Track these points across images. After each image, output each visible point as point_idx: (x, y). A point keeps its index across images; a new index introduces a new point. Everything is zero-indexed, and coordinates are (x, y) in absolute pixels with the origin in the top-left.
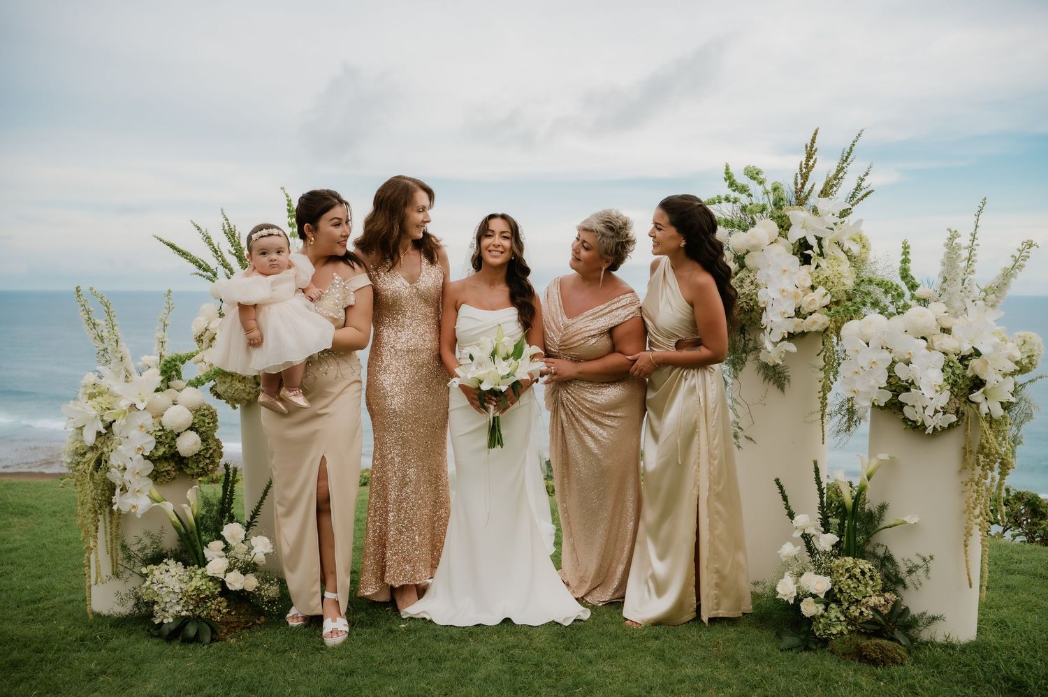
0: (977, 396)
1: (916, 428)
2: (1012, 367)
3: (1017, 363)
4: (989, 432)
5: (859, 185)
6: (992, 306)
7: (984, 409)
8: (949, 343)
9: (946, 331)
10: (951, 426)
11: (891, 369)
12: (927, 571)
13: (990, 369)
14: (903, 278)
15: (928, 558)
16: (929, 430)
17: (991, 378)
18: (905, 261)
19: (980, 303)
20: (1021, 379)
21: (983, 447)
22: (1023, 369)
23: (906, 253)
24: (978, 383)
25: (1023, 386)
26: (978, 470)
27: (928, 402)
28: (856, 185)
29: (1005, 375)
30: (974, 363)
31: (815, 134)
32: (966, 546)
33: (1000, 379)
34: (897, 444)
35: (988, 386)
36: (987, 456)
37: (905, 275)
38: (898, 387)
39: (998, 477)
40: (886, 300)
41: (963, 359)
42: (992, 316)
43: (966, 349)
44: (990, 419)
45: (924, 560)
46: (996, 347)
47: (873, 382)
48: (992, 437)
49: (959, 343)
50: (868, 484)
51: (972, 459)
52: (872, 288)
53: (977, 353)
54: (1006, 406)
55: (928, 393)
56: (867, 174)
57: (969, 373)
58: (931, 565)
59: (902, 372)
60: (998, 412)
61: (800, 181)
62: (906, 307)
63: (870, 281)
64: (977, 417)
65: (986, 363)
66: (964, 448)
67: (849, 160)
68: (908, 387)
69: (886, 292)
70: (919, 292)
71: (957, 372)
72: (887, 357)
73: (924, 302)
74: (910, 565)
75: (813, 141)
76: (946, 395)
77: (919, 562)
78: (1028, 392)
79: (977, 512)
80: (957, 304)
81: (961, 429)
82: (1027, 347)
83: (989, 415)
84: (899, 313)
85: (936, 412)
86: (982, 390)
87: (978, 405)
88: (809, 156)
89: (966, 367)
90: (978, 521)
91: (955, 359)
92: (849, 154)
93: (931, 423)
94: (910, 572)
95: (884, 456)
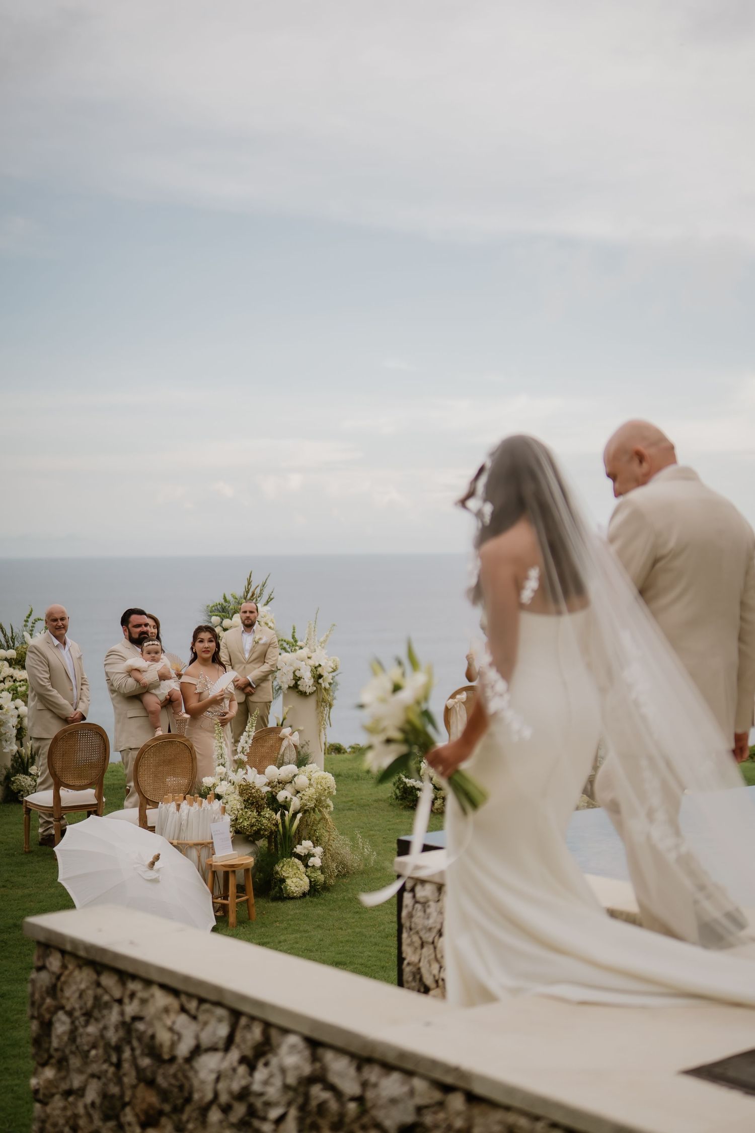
0: (321, 681)
1: (303, 694)
2: (331, 670)
3: (333, 668)
4: (325, 693)
5: (270, 597)
6: (323, 648)
7: (323, 685)
8: (311, 662)
9: (309, 658)
10: (315, 691)
11: (294, 673)
12: (308, 745)
13: (325, 671)
14: (293, 638)
15: (308, 742)
16: (308, 694)
17: (325, 674)
18: (294, 632)
19: (320, 647)
20: (334, 674)
21: (323, 699)
22: (334, 671)
23: (294, 629)
24: (320, 676)
25: (334, 677)
26: (322, 708)
27: (307, 684)
28: (268, 597)
29: (329, 673)
30: (319, 669)
31: (251, 574)
32: (319, 736)
33: (328, 674)
34: (295, 700)
35: (324, 677)
36: (325, 702)
37: (293, 637)
38: (297, 679)
39: (328, 710)
40: (287, 647)
41: (316, 668)
42: (324, 652)
43: (317, 664)
44: (325, 689)
45: (306, 743)
46: (326, 663)
47: (288, 678)
48: (326, 696)
49: (314, 662)
50: (287, 716)
51: (320, 704)
52: (283, 642)
53: (320, 665)
54: (330, 684)
55: (307, 680)
56: (272, 592)
57: (318, 673)
58: (309, 743)
59: (297, 674)
60: (328, 686)
61: (245, 594)
62: (295, 650)
63: (282, 640)
64: (321, 689)
65: (323, 669)
66: (317, 701)
67: (265, 586)
68: (300, 678)
69: (287, 644)
70: (299, 643)
71: (315, 673)
72: (293, 669)
73: (301, 648)
74: (302, 745)
75: (250, 576)
76: (312, 680)
77: (304, 743)
78: (337, 678)
79: (322, 723)
80: (312, 648)
81: (316, 694)
82: (335, 662)
83: (325, 688)
84: (292, 652)
85: (310, 686)
86: (322, 679)
87: (321, 684)
88: (249, 584)
89: (317, 671)
90: (323, 726)
91: (314, 668)
92: (265, 583)
93: (308, 691)
94: (302, 747)
95: (291, 706)
